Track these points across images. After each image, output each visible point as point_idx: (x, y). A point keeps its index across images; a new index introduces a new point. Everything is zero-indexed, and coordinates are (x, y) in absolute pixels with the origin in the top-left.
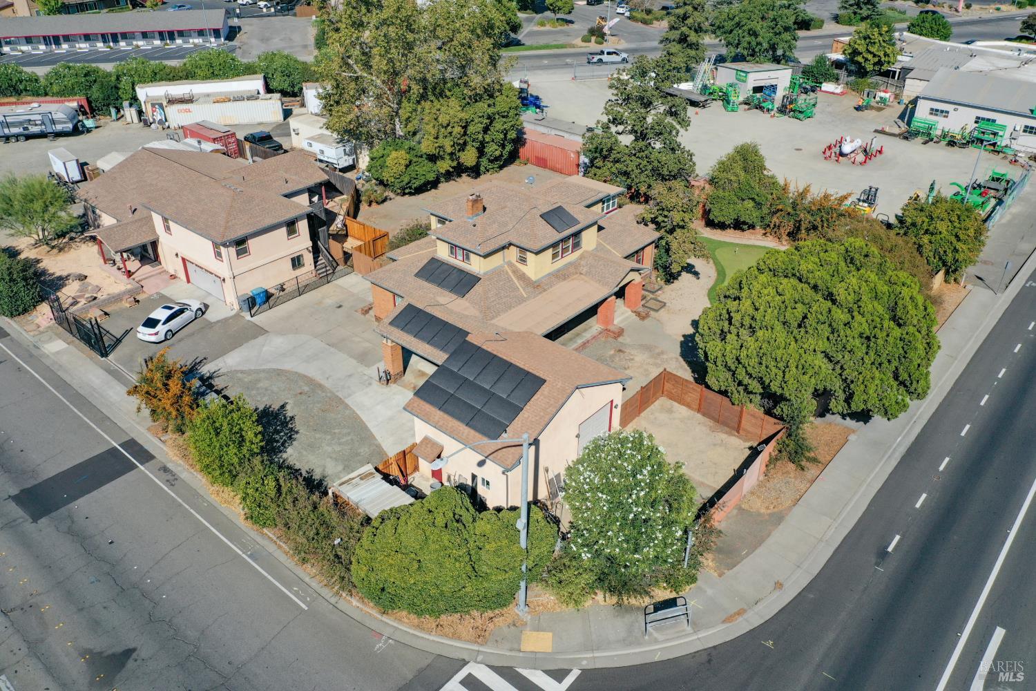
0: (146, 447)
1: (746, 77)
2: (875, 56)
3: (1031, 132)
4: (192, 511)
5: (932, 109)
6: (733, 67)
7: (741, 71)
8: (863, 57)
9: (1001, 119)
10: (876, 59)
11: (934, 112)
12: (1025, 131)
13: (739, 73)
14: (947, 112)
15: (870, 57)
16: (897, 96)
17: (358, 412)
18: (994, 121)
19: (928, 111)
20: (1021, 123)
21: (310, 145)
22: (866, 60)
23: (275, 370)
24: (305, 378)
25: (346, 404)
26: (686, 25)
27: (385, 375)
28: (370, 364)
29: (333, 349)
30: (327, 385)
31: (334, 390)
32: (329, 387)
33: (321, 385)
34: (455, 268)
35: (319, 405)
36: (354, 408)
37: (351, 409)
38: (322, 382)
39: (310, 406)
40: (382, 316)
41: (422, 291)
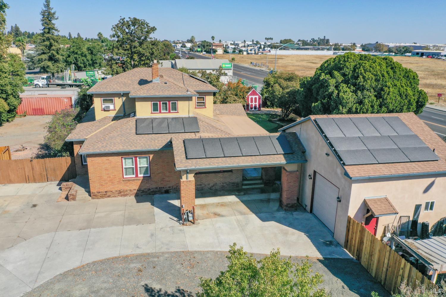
7: (89, 71)
23: (65, 275)
24: (115, 259)
25: (196, 252)
26: (53, 50)
27: (190, 215)
28: (151, 220)
29: (92, 230)
30: (149, 252)
31: (164, 250)
32: (154, 251)
33: (142, 255)
34: (167, 118)
35: (178, 266)
36: (210, 249)
37: (208, 252)
38: (138, 252)
39: (173, 271)
40: (103, 190)
41: (158, 141)
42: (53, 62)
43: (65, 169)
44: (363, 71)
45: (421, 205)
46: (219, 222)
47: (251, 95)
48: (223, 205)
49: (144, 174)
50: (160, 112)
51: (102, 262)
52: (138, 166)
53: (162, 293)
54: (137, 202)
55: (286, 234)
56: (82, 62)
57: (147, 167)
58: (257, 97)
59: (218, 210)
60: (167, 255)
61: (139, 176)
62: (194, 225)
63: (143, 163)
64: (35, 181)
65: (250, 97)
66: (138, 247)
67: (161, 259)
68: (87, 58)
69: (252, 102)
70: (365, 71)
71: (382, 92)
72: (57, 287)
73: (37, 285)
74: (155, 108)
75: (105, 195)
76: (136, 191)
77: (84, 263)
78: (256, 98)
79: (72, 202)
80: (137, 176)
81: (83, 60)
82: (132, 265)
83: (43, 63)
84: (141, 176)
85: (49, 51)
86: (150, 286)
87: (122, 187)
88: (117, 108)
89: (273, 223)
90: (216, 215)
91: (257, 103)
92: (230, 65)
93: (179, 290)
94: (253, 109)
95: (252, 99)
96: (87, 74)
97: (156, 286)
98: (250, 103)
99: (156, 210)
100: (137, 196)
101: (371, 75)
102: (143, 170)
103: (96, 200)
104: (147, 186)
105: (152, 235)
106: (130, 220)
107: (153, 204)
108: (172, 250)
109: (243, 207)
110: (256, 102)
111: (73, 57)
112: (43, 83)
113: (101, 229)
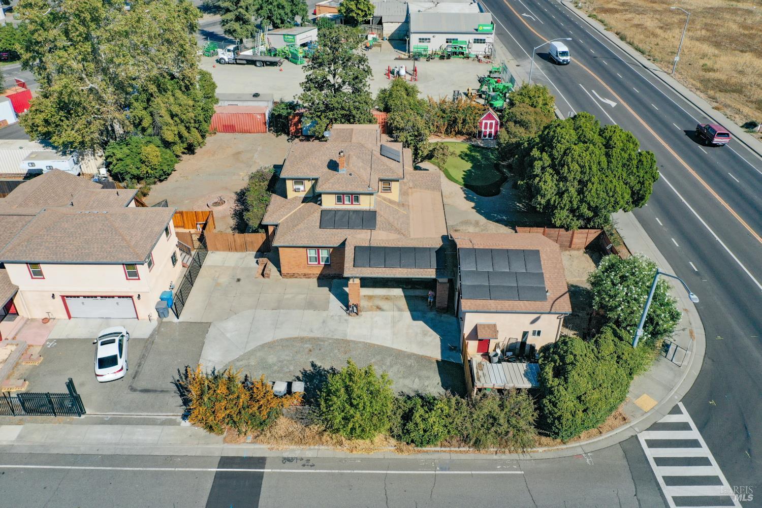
0: (245, 455)
1: (294, 38)
2: (362, 11)
3: (478, 42)
4: (355, 471)
5: (420, 39)
6: (280, 33)
7: (288, 35)
8: (356, 13)
9: (461, 38)
10: (364, 13)
11: (421, 40)
12: (474, 42)
13: (286, 36)
14: (429, 39)
15: (360, 12)
16: (381, 35)
17: (369, 341)
18: (457, 39)
19: (418, 40)
20: (471, 38)
21: (33, 164)
22: (358, 14)
23: (263, 346)
24: (294, 339)
25: (352, 341)
26: (241, 7)
27: (355, 308)
28: (326, 308)
29: (282, 311)
30: (319, 336)
31: (329, 336)
32: (322, 336)
33: (314, 338)
34: (349, 211)
35: (336, 351)
36: (362, 340)
37: (360, 342)
38: (312, 335)
39: (331, 355)
40: (292, 272)
41: (338, 237)
42: (241, 22)
43: (261, 242)
44: (570, 160)
45: (528, 332)
46: (378, 316)
47: (485, 119)
48: (387, 298)
49: (325, 262)
50: (344, 204)
51: (287, 340)
52: (321, 256)
53: (322, 368)
54: (319, 286)
55: (425, 334)
56: (279, 17)
57: (328, 258)
58: (494, 122)
59: (381, 303)
60: (330, 341)
61: (321, 263)
62: (358, 317)
63: (324, 254)
64: (236, 250)
65: (484, 122)
66: (312, 331)
67: (326, 343)
68: (286, 10)
69: (486, 128)
70: (573, 159)
71: (585, 188)
72: (259, 354)
73: (246, 351)
74: (339, 200)
75: (293, 276)
76: (318, 276)
77: (274, 339)
78: (491, 124)
79: (266, 280)
80: (319, 263)
81: (280, 14)
82: (306, 346)
83: (229, 24)
84: (323, 263)
85: (236, 7)
86: (315, 363)
87: (307, 271)
88: (307, 190)
89: (421, 323)
90: (379, 308)
91: (493, 130)
92: (491, 28)
93: (332, 369)
94: (487, 138)
95: (486, 124)
96: (284, 38)
97: (318, 364)
98: (483, 130)
99: (332, 297)
100: (319, 279)
101: (577, 166)
102: (325, 260)
103: (286, 280)
104: (327, 272)
105: (324, 322)
106: (311, 305)
107: (330, 290)
108: (335, 337)
109: (403, 303)
110: (491, 128)
111: (267, 9)
112: (229, 57)
113: (287, 311)
